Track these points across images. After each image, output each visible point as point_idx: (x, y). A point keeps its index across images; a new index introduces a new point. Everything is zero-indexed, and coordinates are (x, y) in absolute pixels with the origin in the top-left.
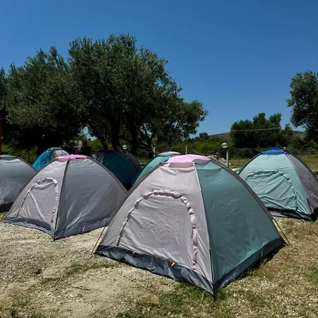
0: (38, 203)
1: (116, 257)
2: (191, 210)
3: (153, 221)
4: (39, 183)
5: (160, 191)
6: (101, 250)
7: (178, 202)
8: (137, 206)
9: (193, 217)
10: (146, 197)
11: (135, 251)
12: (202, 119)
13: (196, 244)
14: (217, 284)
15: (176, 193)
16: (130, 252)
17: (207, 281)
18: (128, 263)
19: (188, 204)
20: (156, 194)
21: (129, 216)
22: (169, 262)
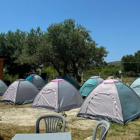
0: (46, 99)
1: (86, 117)
2: (114, 99)
3: (99, 104)
4: (45, 91)
5: (102, 93)
6: (79, 115)
7: (109, 97)
8: (92, 98)
9: (115, 102)
10: (96, 95)
11: (93, 114)
12: (106, 56)
13: (117, 110)
14: (125, 122)
15: (108, 93)
16: (91, 115)
17: (122, 121)
18: (91, 119)
19: (113, 97)
20: (100, 94)
21: (89, 102)
22: (107, 117)
